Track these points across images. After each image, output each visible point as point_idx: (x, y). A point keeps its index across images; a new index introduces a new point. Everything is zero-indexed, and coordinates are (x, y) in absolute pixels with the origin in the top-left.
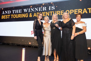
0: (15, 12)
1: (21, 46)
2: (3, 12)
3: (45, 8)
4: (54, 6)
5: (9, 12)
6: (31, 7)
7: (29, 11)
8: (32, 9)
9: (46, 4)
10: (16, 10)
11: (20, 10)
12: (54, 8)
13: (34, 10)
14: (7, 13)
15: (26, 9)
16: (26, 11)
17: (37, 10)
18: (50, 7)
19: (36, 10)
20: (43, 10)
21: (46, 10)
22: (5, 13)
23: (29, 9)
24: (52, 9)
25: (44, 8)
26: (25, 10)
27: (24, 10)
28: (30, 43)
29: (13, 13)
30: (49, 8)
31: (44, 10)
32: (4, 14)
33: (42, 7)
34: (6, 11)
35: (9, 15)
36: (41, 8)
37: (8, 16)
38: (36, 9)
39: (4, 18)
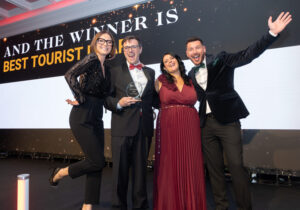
0: (42, 45)
2: (8, 48)
3: (141, 20)
4: (175, 10)
6: (94, 21)
7: (88, 39)
8: (96, 29)
9: (146, 4)
10: (46, 40)
11: (57, 37)
12: (176, 17)
14: (18, 51)
15: (77, 33)
17: (115, 31)
18: (160, 14)
19: (111, 31)
20: (134, 27)
21: (145, 26)
22: (11, 53)
23: (88, 31)
24: (168, 22)
25: (137, 19)
26: (75, 35)
27: (72, 34)
29: (38, 49)
30: (157, 17)
31: (141, 26)
32: (9, 55)
33: (133, 19)
34: (15, 47)
35: (25, 59)
36: (127, 23)
37: (22, 63)
38: (110, 26)
39: (11, 70)
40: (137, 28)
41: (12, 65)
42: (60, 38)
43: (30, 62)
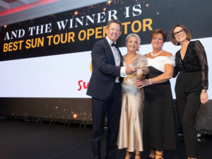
0: (34, 32)
2: (7, 34)
3: (112, 13)
4: (139, 5)
5: (22, 33)
6: (76, 13)
7: (71, 27)
8: (77, 19)
10: (38, 27)
11: (47, 25)
12: (140, 11)
13: (85, 20)
14: (15, 36)
15: (62, 22)
17: (92, 21)
18: (127, 9)
19: (89, 21)
20: (107, 19)
21: (115, 18)
22: (10, 37)
23: (71, 20)
24: (134, 15)
25: (110, 12)
26: (61, 24)
27: (58, 23)
29: (32, 34)
30: (125, 11)
31: (112, 18)
32: (8, 39)
34: (13, 32)
35: (21, 42)
36: (101, 15)
37: (18, 45)
38: (88, 17)
39: (10, 50)
40: (110, 19)
41: (10, 47)
42: (49, 26)
43: (24, 44)
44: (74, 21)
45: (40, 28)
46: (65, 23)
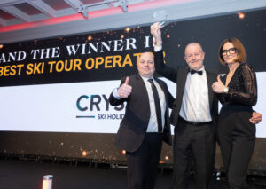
0: (38, 55)
1: (56, 162)
2: (3, 55)
5: (22, 55)
6: (90, 38)
7: (83, 53)
8: (91, 45)
9: (136, 28)
10: (43, 50)
11: (54, 49)
13: (100, 47)
14: (14, 58)
15: (73, 47)
16: (75, 52)
22: (7, 59)
23: (84, 46)
25: (128, 40)
26: (71, 49)
27: (68, 47)
28: (84, 153)
29: (35, 58)
31: (131, 46)
32: (4, 61)
33: (124, 40)
34: (11, 54)
35: (20, 66)
36: (119, 43)
37: (17, 69)
38: (104, 43)
39: (5, 75)
40: (128, 48)
41: (6, 71)
42: (56, 50)
43: (24, 69)
44: (87, 47)
45: (45, 51)
46: (76, 48)
